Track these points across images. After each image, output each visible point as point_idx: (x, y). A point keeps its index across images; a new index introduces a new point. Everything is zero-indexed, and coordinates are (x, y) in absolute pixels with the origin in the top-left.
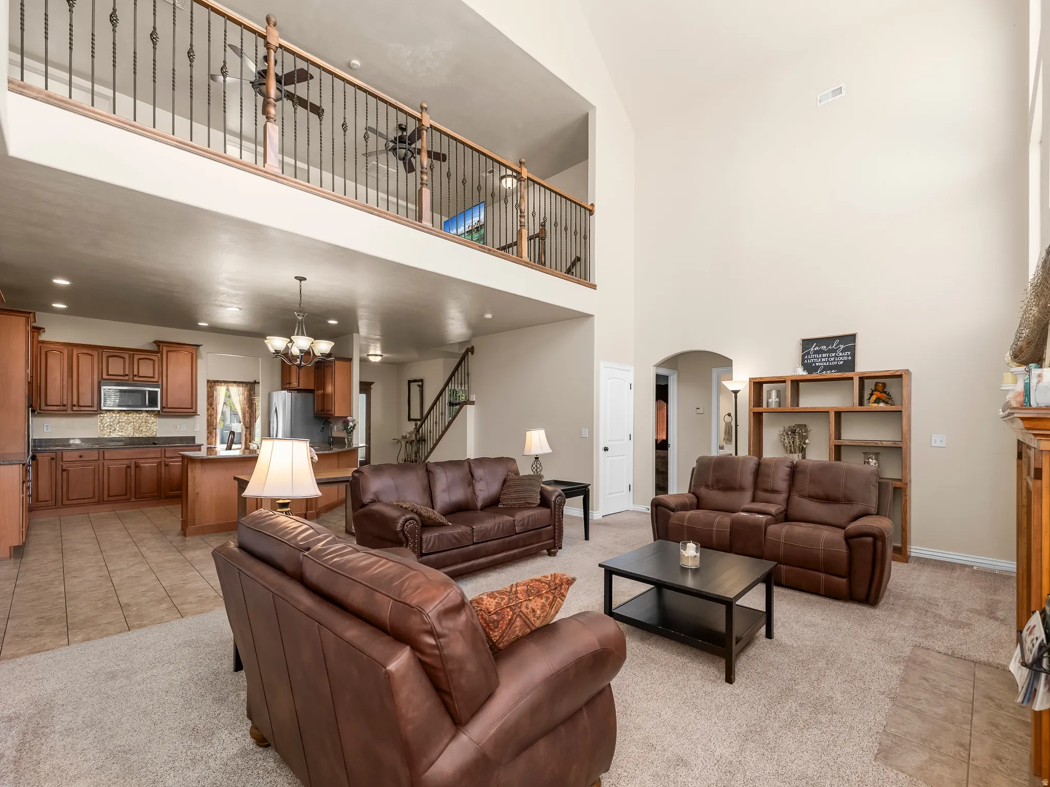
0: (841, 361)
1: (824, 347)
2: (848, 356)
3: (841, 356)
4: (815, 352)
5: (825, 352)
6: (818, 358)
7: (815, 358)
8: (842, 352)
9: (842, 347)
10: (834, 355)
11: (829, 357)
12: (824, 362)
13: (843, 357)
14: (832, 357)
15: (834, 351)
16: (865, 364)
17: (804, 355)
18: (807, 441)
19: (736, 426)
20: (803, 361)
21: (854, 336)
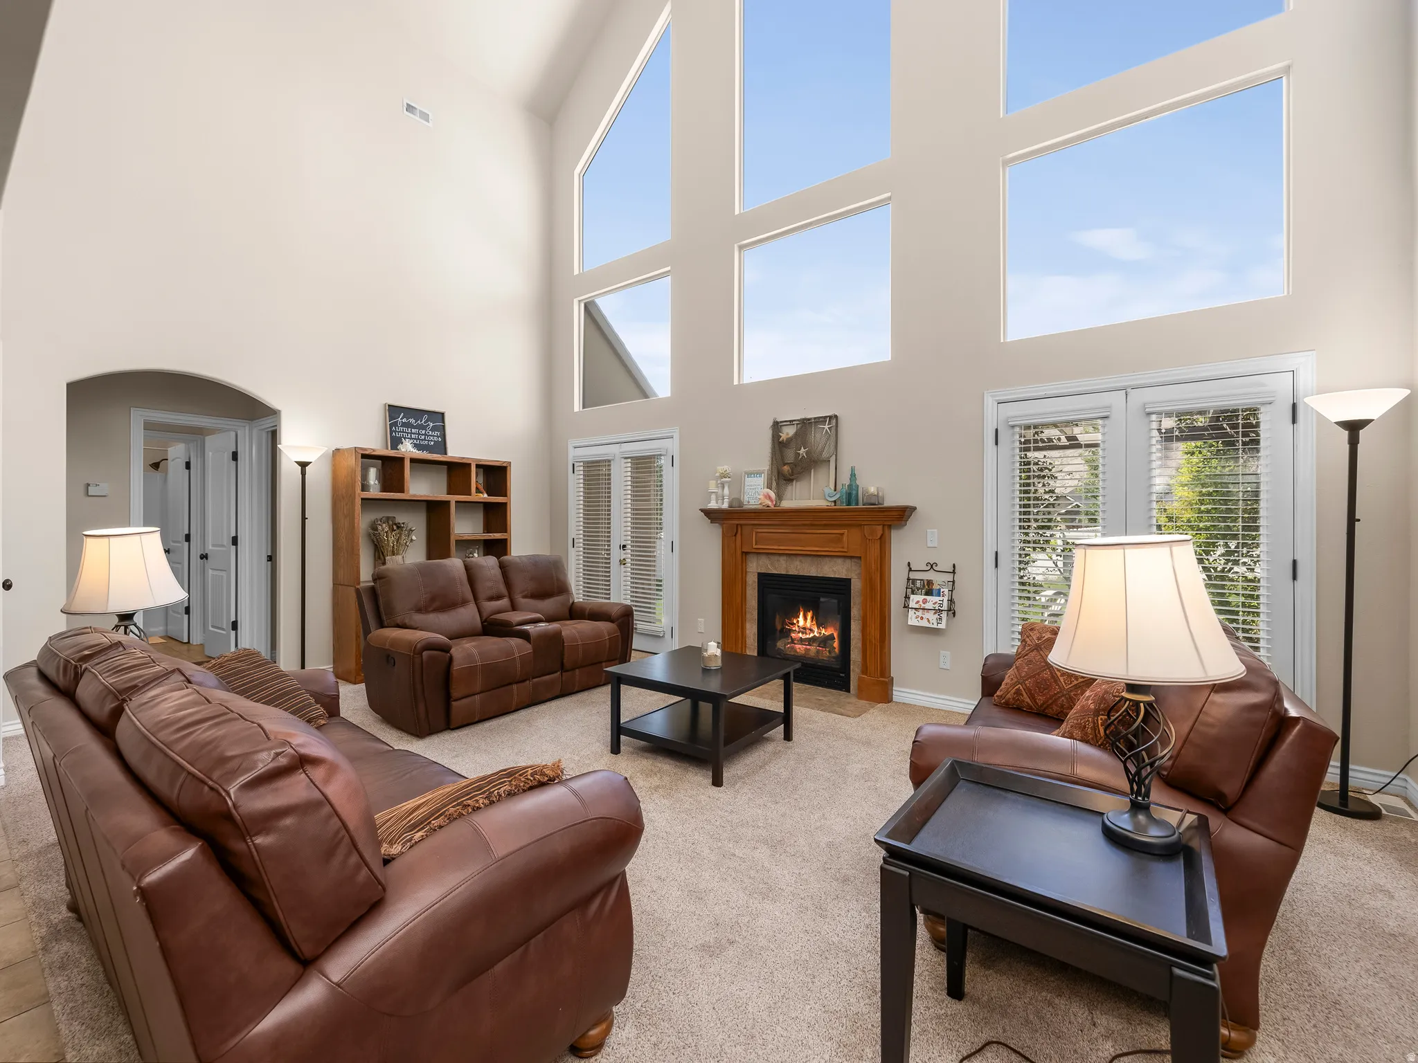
0: (432, 441)
1: (412, 421)
2: (438, 437)
3: (431, 436)
4: (404, 425)
5: (415, 427)
6: (408, 433)
7: (403, 432)
8: (432, 430)
9: (431, 425)
10: (424, 432)
11: (419, 434)
12: (415, 439)
13: (434, 437)
14: (422, 435)
15: (424, 428)
16: (455, 451)
17: (391, 426)
18: (414, 538)
19: (304, 518)
20: (391, 434)
21: (443, 414)
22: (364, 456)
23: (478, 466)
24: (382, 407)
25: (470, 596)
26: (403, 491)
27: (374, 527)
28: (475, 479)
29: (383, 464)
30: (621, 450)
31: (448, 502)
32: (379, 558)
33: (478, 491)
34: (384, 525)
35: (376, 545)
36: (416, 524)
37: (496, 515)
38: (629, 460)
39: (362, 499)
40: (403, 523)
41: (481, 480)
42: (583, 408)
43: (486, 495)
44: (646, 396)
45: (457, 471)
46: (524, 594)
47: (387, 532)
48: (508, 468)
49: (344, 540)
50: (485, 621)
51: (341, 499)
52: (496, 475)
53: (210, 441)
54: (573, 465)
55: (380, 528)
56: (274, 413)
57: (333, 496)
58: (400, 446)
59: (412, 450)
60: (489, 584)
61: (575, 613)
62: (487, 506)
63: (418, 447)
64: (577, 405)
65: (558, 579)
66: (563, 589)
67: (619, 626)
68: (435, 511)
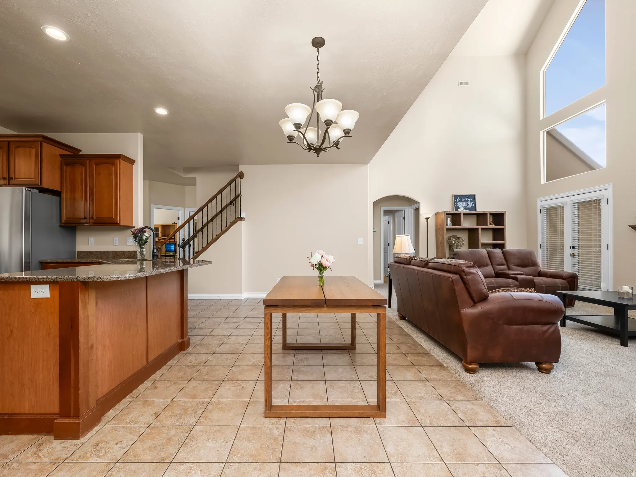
1: (463, 199)
2: (473, 204)
4: (459, 201)
5: (463, 202)
6: (461, 204)
7: (459, 204)
8: (470, 202)
9: (470, 200)
10: (467, 203)
11: (465, 204)
12: (464, 206)
13: (471, 205)
14: (466, 204)
15: (467, 201)
16: (480, 209)
17: (455, 202)
18: (464, 243)
19: (427, 236)
20: (455, 205)
21: (474, 195)
22: (447, 214)
23: (491, 214)
24: (452, 196)
25: (489, 262)
26: (460, 225)
27: (449, 239)
28: (489, 219)
29: (452, 217)
30: (571, 200)
31: (478, 229)
32: (451, 250)
33: (490, 224)
34: (453, 238)
35: (450, 245)
36: (464, 237)
37: (499, 234)
38: (577, 204)
39: (446, 229)
40: (460, 237)
41: (491, 220)
42: (547, 181)
43: (494, 226)
44: (592, 168)
45: (481, 217)
46: (514, 264)
47: (454, 241)
48: (505, 214)
49: (440, 243)
50: (497, 273)
51: (438, 230)
52: (499, 218)
53: (396, 214)
54: (541, 209)
55: (452, 239)
56: (417, 203)
57: (436, 228)
58: (459, 209)
59: (463, 210)
60: (498, 259)
61: (541, 274)
62: (494, 230)
63: (465, 209)
64: (543, 181)
65: (532, 260)
66: (534, 264)
67: (568, 282)
68: (472, 233)
